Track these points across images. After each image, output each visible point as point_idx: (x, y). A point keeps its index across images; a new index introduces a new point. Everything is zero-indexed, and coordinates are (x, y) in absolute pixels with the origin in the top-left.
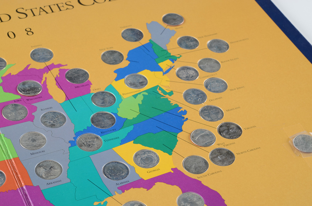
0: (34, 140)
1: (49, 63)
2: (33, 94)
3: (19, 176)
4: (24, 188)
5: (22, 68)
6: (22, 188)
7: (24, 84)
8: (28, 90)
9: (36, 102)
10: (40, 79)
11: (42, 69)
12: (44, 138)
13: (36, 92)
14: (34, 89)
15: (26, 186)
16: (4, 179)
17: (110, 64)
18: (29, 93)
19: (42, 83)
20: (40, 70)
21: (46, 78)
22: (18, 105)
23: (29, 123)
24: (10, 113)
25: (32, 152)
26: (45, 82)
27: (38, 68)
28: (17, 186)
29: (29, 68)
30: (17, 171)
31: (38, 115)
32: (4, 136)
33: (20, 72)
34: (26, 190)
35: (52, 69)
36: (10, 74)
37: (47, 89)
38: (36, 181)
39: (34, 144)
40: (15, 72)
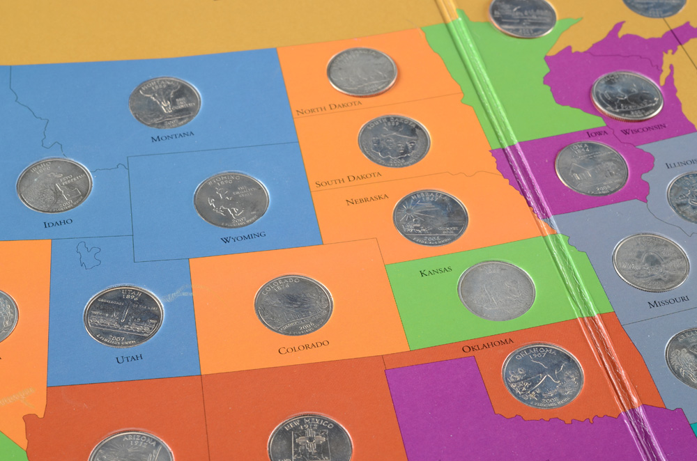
0: (654, 262)
1: (676, 21)
2: (637, 116)
3: (623, 373)
4: (641, 411)
5: (600, 34)
6: (633, 410)
7: (610, 82)
8: (625, 102)
9: (649, 141)
10: (655, 71)
11: (658, 39)
12: (682, 257)
13: (647, 109)
14: (639, 99)
15: (645, 407)
16: (580, 379)
18: (628, 112)
19: (662, 82)
20: (652, 40)
21: (671, 67)
22: (598, 147)
23: (635, 203)
24: (578, 171)
25: (653, 297)
26: (670, 79)
27: (646, 36)
28: (620, 408)
29: (621, 34)
30: (615, 357)
31: (661, 181)
32: (569, 243)
33: (596, 46)
34: (646, 420)
35: (687, 40)
36: (569, 48)
37: (678, 103)
38: (673, 396)
39: (657, 272)
40: (581, 45)
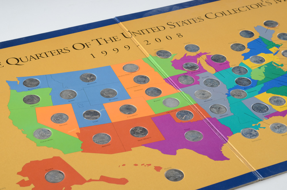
0: (203, 94)
1: (198, 52)
2: (194, 70)
3: (201, 113)
4: (207, 119)
5: (182, 56)
6: (205, 119)
7: (186, 64)
8: (191, 68)
9: (198, 74)
10: (196, 62)
11: (195, 56)
12: (210, 93)
13: (196, 68)
14: (193, 67)
15: (208, 118)
16: (193, 115)
17: (238, 51)
18: (192, 69)
19: (198, 64)
20: (194, 56)
21: (199, 61)
22: (187, 76)
23: (197, 85)
24: (183, 81)
25: (205, 100)
26: (199, 63)
27: (192, 56)
28: (202, 118)
29: (187, 56)
30: (199, 111)
31: (202, 80)
32: (185, 93)
33: (181, 58)
34: (209, 120)
35: (202, 55)
36: (176, 59)
37: (202, 67)
38: (213, 115)
39: (204, 96)
40: (178, 58)
